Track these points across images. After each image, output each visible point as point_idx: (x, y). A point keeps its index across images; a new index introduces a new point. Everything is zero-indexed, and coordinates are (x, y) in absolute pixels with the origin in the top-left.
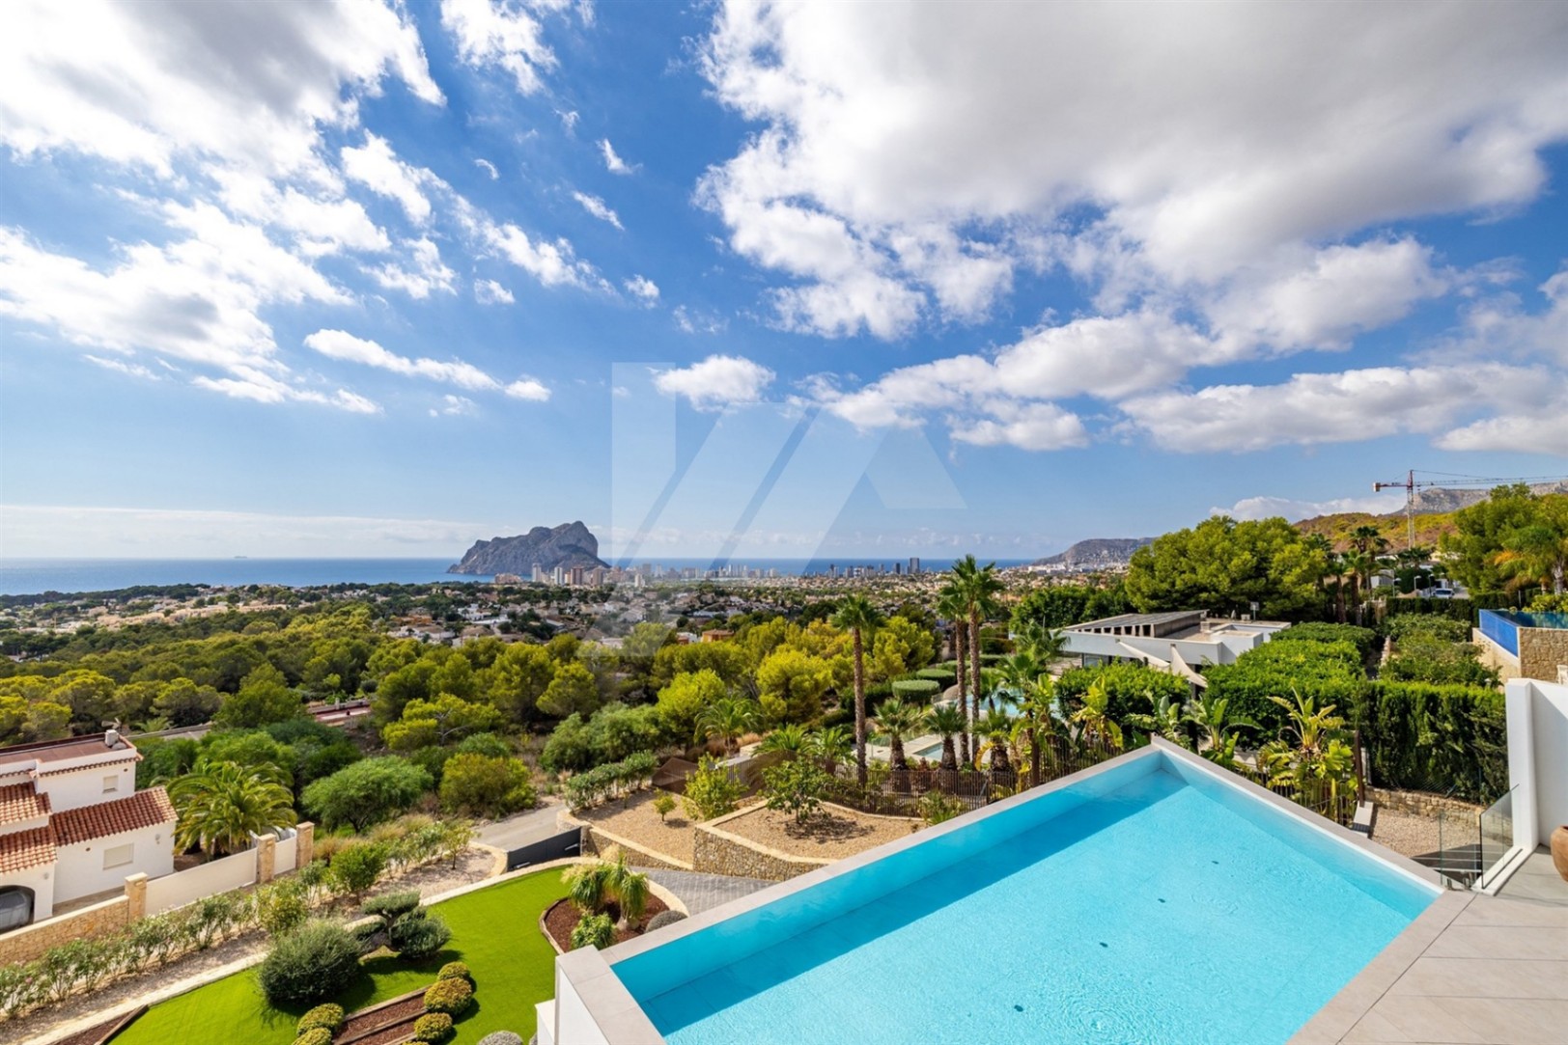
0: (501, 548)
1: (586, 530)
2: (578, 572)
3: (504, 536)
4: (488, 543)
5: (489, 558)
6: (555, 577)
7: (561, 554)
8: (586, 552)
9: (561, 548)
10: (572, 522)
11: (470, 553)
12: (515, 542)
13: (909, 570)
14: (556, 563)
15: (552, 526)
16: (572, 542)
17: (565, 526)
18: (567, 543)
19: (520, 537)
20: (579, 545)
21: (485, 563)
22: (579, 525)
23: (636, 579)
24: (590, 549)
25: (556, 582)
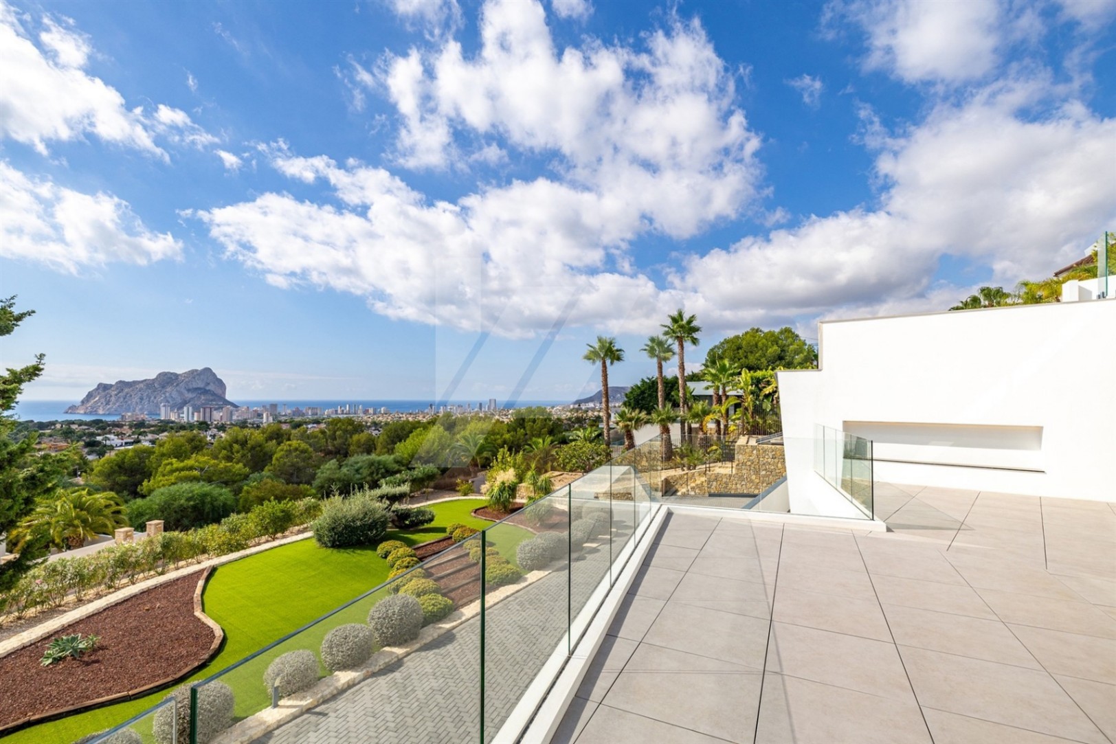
0: (126, 390)
1: (214, 375)
2: (208, 410)
3: (129, 379)
4: (111, 386)
5: (113, 399)
6: (185, 415)
7: (189, 395)
8: (214, 394)
9: (189, 390)
10: (200, 368)
11: (90, 396)
12: (142, 385)
13: (489, 408)
14: (185, 403)
15: (179, 371)
16: (201, 385)
17: (193, 372)
18: (195, 386)
19: (145, 380)
20: (207, 388)
21: (108, 403)
22: (208, 370)
23: (265, 415)
24: (219, 392)
25: (185, 420)
